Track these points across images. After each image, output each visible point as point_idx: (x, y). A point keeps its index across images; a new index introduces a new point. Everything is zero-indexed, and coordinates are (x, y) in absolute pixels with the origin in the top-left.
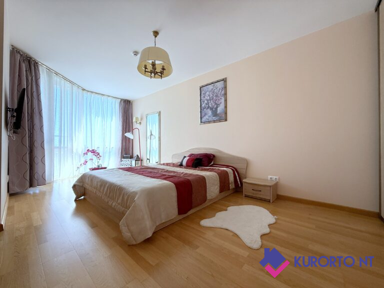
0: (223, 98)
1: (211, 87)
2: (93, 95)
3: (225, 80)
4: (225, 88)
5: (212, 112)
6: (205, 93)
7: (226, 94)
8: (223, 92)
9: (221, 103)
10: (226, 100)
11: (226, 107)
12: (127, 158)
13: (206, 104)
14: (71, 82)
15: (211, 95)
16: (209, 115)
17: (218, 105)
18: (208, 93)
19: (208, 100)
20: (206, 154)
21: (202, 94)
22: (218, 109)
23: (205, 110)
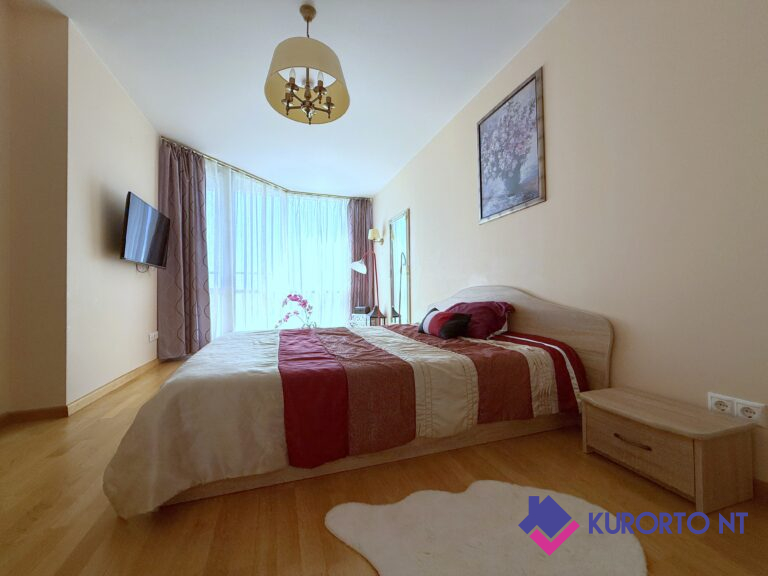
0: (534, 135)
1: (502, 113)
2: (303, 198)
3: (538, 78)
4: (540, 99)
5: (506, 184)
6: (490, 136)
7: (541, 118)
8: (533, 116)
9: (528, 150)
10: (542, 138)
11: (543, 158)
12: (360, 312)
13: (493, 165)
14: (262, 180)
15: (504, 135)
16: (500, 193)
17: (520, 159)
18: (495, 133)
19: (495, 154)
20: (491, 303)
21: (483, 141)
22: (522, 169)
23: (490, 180)
